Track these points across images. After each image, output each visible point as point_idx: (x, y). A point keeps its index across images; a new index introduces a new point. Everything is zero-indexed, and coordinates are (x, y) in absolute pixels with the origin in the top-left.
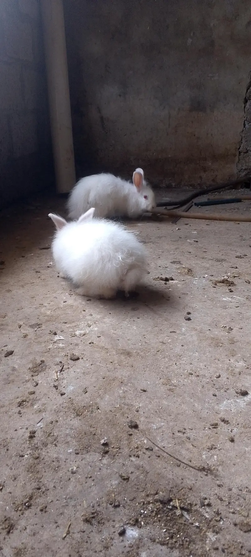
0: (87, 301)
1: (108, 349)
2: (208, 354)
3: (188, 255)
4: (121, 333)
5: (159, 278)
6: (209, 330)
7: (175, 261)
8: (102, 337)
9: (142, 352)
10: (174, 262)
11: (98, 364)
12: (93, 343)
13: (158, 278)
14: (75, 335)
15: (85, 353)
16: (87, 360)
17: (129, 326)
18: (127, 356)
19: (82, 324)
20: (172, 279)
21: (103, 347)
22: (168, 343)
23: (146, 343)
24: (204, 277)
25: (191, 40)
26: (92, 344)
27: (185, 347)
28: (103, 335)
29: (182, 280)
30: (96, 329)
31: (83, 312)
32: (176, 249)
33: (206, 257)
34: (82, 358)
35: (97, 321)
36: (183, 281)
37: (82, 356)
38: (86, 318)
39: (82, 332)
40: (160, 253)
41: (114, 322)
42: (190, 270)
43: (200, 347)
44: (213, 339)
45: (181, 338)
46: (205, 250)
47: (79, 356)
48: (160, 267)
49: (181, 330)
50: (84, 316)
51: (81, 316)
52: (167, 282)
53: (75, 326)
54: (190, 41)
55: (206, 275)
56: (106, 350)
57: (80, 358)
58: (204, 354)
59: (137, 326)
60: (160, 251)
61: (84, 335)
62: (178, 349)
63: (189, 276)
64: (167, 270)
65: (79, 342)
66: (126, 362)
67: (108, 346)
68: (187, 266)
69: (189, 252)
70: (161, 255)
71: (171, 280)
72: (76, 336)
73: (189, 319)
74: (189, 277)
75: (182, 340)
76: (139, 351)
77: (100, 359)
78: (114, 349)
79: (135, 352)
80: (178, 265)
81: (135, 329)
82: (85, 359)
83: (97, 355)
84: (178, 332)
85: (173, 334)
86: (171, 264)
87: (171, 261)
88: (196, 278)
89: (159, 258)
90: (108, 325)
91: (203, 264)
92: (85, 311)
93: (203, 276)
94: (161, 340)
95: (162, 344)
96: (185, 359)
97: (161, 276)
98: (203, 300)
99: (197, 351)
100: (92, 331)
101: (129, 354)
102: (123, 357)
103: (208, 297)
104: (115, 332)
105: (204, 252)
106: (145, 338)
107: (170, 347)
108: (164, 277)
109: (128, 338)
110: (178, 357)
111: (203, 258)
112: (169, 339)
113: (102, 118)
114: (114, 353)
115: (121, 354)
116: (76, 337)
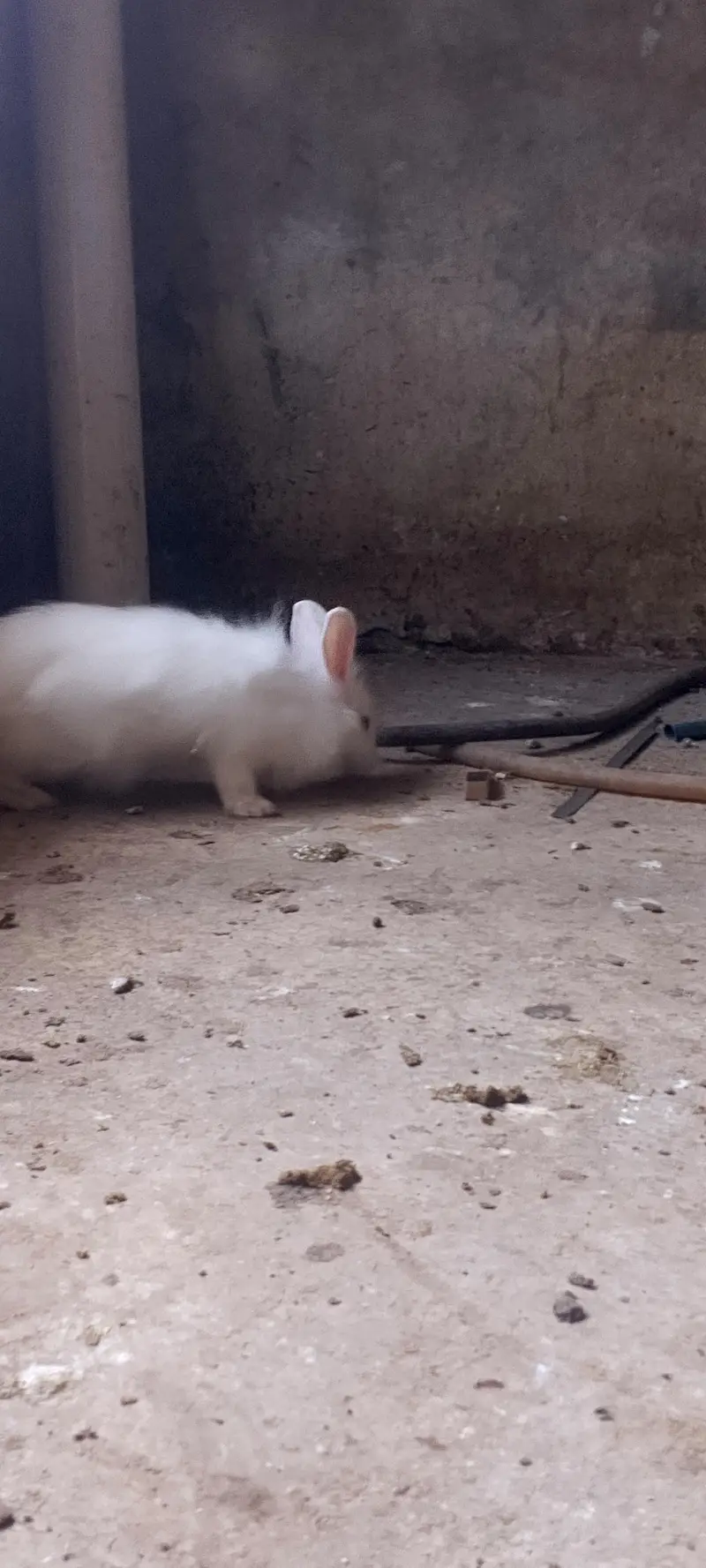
0: (109, 1203)
1: (161, 1475)
2: (642, 1511)
3: (607, 977)
4: (237, 1385)
5: (458, 1091)
6: (667, 1377)
7: (546, 1003)
8: (143, 1405)
9: (322, 1492)
10: (534, 1012)
11: (99, 1552)
12: (93, 1436)
13: (458, 1088)
14: (16, 1391)
15: (46, 1490)
16: (50, 1530)
17: (282, 1348)
18: (244, 1516)
19: (63, 1329)
20: (522, 1099)
21: (139, 1461)
22: (458, 1444)
23: (350, 1441)
24: (671, 1093)
25: (656, 36)
26: (87, 1442)
27: (539, 1471)
28: (150, 1393)
29: (569, 1102)
30: (122, 1358)
31: (79, 1265)
32: (559, 943)
33: (689, 987)
34: (28, 1520)
35: (132, 1314)
36: (572, 1107)
37: (30, 1508)
38: (88, 1295)
39: (54, 1372)
40: (484, 962)
41: (214, 1320)
42: (609, 1055)
43: (610, 1472)
44: (676, 1425)
45: (522, 1419)
46: (689, 954)
47: (16, 1505)
48: (472, 1031)
49: (528, 1374)
50: (78, 1286)
51: (64, 1286)
52: (496, 1113)
53: (26, 1339)
54: (650, 36)
55: (683, 1083)
56: (150, 1475)
57: (20, 1516)
58: (626, 1510)
59: (320, 1350)
60: (486, 949)
61: (61, 1387)
62: (500, 1486)
63: (603, 1081)
64: (503, 1050)
65: (27, 1427)
66: (239, 1549)
67: (165, 1457)
68: (602, 1032)
69: (617, 961)
70: (486, 970)
71: (515, 1101)
72: (21, 1392)
73: (575, 1315)
74: (603, 1089)
75: (527, 1428)
76: (309, 1489)
77: (113, 1528)
78: (190, 1473)
79: (289, 1490)
80: (557, 1022)
81: (310, 1360)
82: (39, 1524)
83: (104, 1502)
84: (514, 1384)
85: (488, 1395)
86: (526, 1019)
87: (526, 1003)
88: (632, 1097)
89: (476, 984)
90: (183, 1336)
91: (673, 1025)
92: (85, 1256)
93: (668, 1083)
94: (425, 1429)
95: (425, 1449)
96: (528, 1536)
97: (469, 1081)
98: (653, 1215)
99: (590, 1496)
100: (100, 1367)
101: (256, 1503)
102: (226, 1520)
103: (680, 1195)
104: (211, 1377)
105: (683, 962)
106: (350, 1412)
107: (463, 1469)
108: (483, 1084)
109: (269, 1414)
110: (499, 1526)
111: (678, 993)
112: (467, 1423)
113: (273, 356)
114: (188, 1494)
115: (223, 1500)
116: (16, 1399)
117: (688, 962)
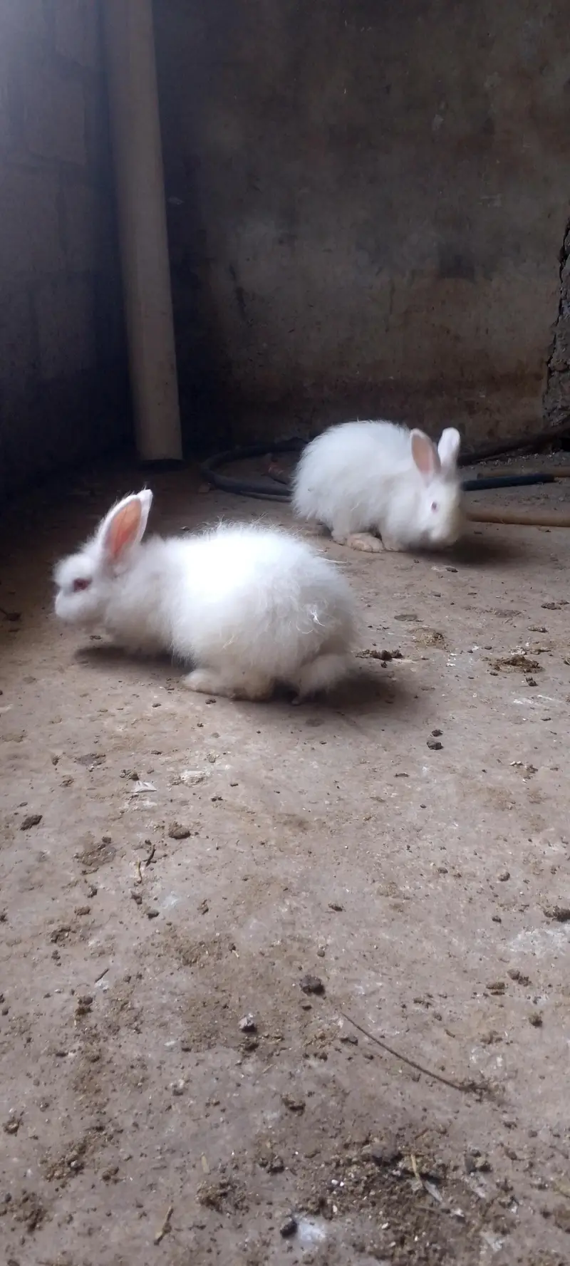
0: (207, 703)
1: (255, 814)
2: (480, 826)
3: (431, 602)
4: (283, 777)
5: (368, 653)
6: (484, 771)
7: (405, 614)
8: (240, 786)
9: (331, 819)
10: (402, 618)
11: (232, 846)
12: (220, 799)
13: (368, 652)
14: (179, 782)
15: (202, 821)
16: (208, 837)
17: (302, 762)
18: (297, 830)
19: (197, 755)
20: (399, 656)
21: (243, 809)
22: (391, 800)
23: (340, 799)
24: (471, 652)
25: (442, 120)
26: (217, 801)
27: (430, 810)
28: (243, 781)
29: (422, 657)
30: (227, 767)
31: (199, 730)
32: (408, 587)
33: (475, 606)
34: (197, 834)
35: (228, 749)
36: (424, 659)
37: (197, 829)
38: (205, 742)
39: (197, 774)
40: (371, 596)
41: (266, 751)
42: (438, 636)
43: (463, 810)
44: (491, 791)
45: (419, 789)
46: (472, 591)
47: (190, 828)
48: (371, 627)
49: (419, 771)
50: (200, 739)
51: (194, 739)
52: (388, 663)
53: (180, 760)
54: (438, 120)
55: (476, 648)
56: (250, 814)
57: (192, 832)
58: (473, 825)
59: (319, 762)
60: (372, 590)
61: (201, 780)
62: (413, 815)
63: (437, 648)
64: (387, 635)
65: (189, 796)
66: (297, 843)
67: (257, 808)
68: (434, 626)
69: (437, 594)
70: (372, 600)
71: (396, 657)
72: (183, 782)
73: (438, 747)
74: (438, 651)
75: (421, 793)
76: (324, 818)
77: (237, 836)
78: (268, 813)
79: (315, 819)
80: (412, 622)
81: (316, 767)
82: (202, 835)
83: (230, 826)
84: (413, 775)
85: (402, 780)
86: (396, 621)
87: (395, 614)
88: (452, 654)
89: (369, 606)
90: (254, 758)
91: (469, 623)
92: (201, 726)
93: (469, 648)
94: (374, 793)
95: (375, 802)
96: (429, 836)
97: (372, 649)
98: (469, 704)
99: (456, 820)
100: (219, 771)
101: (302, 825)
102: (288, 832)
103: (481, 696)
104: (270, 774)
105: (469, 594)
106: (338, 787)
107: (394, 809)
108: (379, 650)
109: (301, 788)
110: (415, 832)
111: (468, 608)
112: (393, 791)
113: (240, 292)
114: (269, 822)
115: (285, 824)
116: (181, 785)
117: (472, 594)
